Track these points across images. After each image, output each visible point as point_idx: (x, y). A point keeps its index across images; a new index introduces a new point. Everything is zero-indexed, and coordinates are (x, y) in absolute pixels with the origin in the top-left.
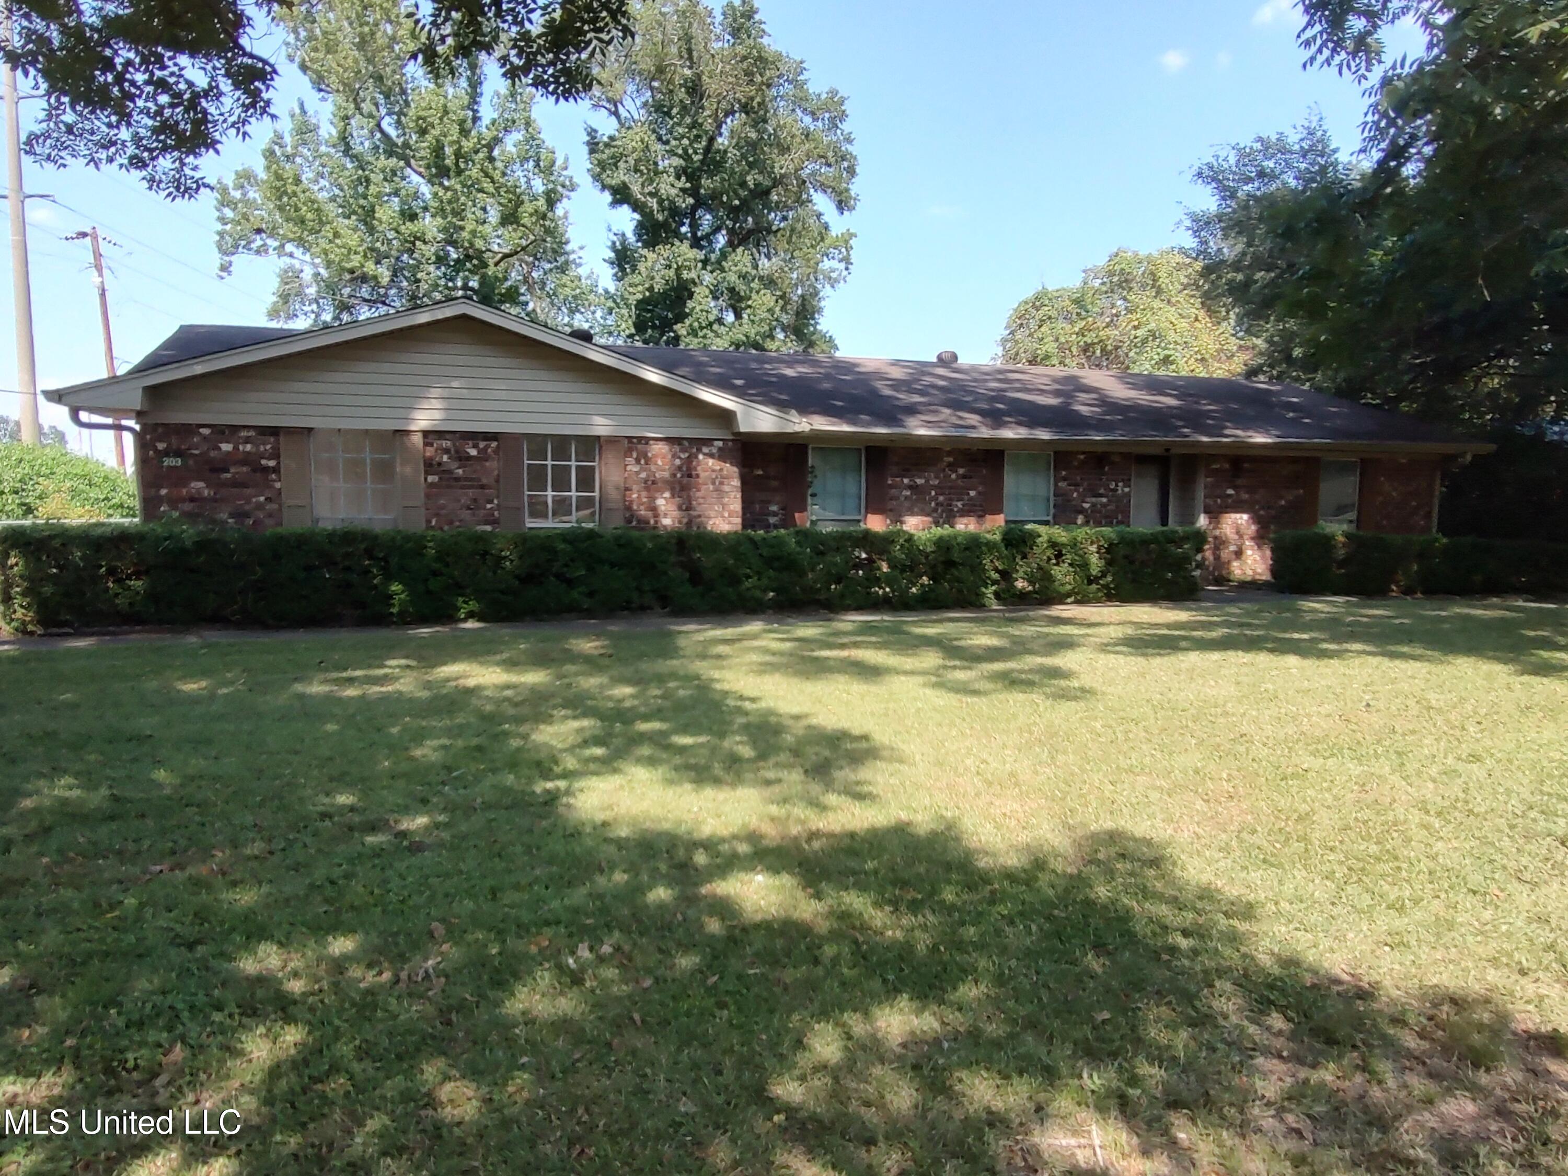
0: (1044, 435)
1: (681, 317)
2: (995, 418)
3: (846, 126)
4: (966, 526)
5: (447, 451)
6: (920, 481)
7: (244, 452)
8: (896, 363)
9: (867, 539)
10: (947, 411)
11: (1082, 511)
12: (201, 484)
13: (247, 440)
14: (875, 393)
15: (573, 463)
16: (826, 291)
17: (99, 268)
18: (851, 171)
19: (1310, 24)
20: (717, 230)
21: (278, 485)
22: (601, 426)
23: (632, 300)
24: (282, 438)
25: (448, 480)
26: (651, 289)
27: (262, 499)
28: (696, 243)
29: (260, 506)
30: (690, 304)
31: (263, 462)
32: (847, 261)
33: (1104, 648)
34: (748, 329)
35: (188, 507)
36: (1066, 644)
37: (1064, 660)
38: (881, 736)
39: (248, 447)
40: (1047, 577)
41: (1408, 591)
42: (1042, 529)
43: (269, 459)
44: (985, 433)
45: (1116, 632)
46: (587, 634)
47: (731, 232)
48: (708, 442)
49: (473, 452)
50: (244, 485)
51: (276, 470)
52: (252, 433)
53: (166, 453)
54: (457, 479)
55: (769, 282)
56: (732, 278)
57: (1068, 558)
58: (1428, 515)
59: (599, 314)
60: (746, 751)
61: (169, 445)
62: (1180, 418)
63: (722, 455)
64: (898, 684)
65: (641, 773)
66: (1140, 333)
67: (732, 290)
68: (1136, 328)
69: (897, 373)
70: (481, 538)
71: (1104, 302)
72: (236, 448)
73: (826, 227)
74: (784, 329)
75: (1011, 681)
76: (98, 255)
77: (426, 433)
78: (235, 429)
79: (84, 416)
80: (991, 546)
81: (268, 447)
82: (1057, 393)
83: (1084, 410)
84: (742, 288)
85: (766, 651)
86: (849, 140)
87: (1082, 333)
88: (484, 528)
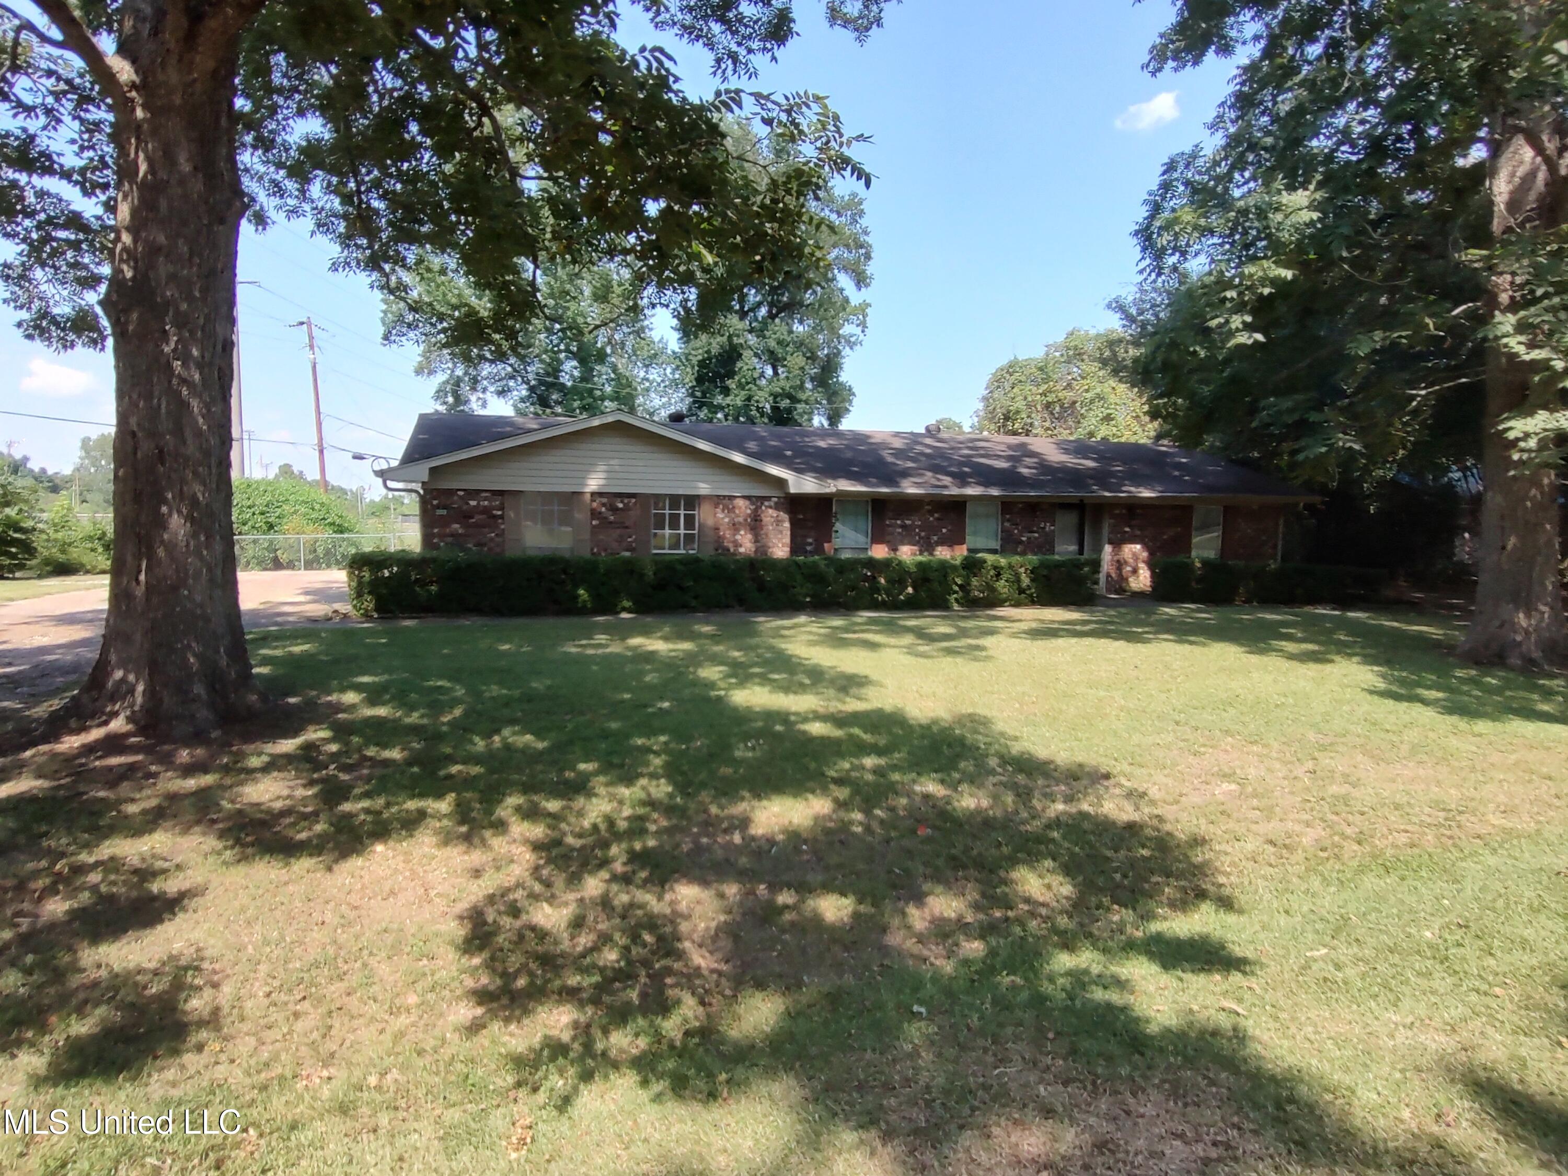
0: (995, 492)
1: (731, 374)
2: (961, 479)
3: (864, 222)
4: (943, 553)
5: (604, 505)
6: (908, 522)
7: (483, 506)
8: (897, 435)
9: (871, 563)
10: (929, 474)
11: (1021, 542)
12: (458, 526)
13: (486, 499)
14: (881, 461)
15: (682, 512)
16: (846, 351)
17: (312, 347)
18: (868, 257)
19: (1143, 258)
20: (759, 304)
21: (503, 526)
22: (704, 489)
23: (695, 361)
24: (506, 496)
25: (605, 524)
26: (708, 352)
27: (493, 535)
28: (743, 315)
29: (492, 539)
30: (739, 364)
31: (495, 512)
32: (863, 325)
33: (1014, 635)
34: (783, 383)
35: (449, 539)
36: (992, 632)
37: (987, 641)
38: (874, 676)
39: (486, 503)
40: (993, 590)
41: (1248, 601)
42: (990, 558)
43: (498, 510)
44: (955, 491)
45: (1024, 626)
46: (708, 623)
47: (771, 305)
48: (768, 498)
49: (621, 505)
50: (484, 526)
51: (502, 517)
52: (489, 494)
53: (438, 507)
54: (611, 523)
55: (800, 345)
56: (772, 344)
57: (1005, 576)
58: (1275, 547)
59: (669, 371)
60: (807, 681)
61: (440, 502)
62: (1092, 478)
63: (777, 507)
64: (887, 653)
65: (757, 689)
66: (1088, 395)
67: (771, 353)
68: (1087, 391)
69: (898, 444)
70: (627, 562)
71: (1064, 369)
72: (478, 504)
73: (847, 300)
74: (812, 379)
75: (950, 652)
76: (311, 337)
77: (593, 494)
78: (479, 492)
79: (391, 484)
80: (954, 568)
81: (498, 503)
82: (1009, 458)
83: (1024, 471)
84: (779, 351)
85: (810, 633)
86: (866, 233)
87: (1044, 394)
88: (627, 554)
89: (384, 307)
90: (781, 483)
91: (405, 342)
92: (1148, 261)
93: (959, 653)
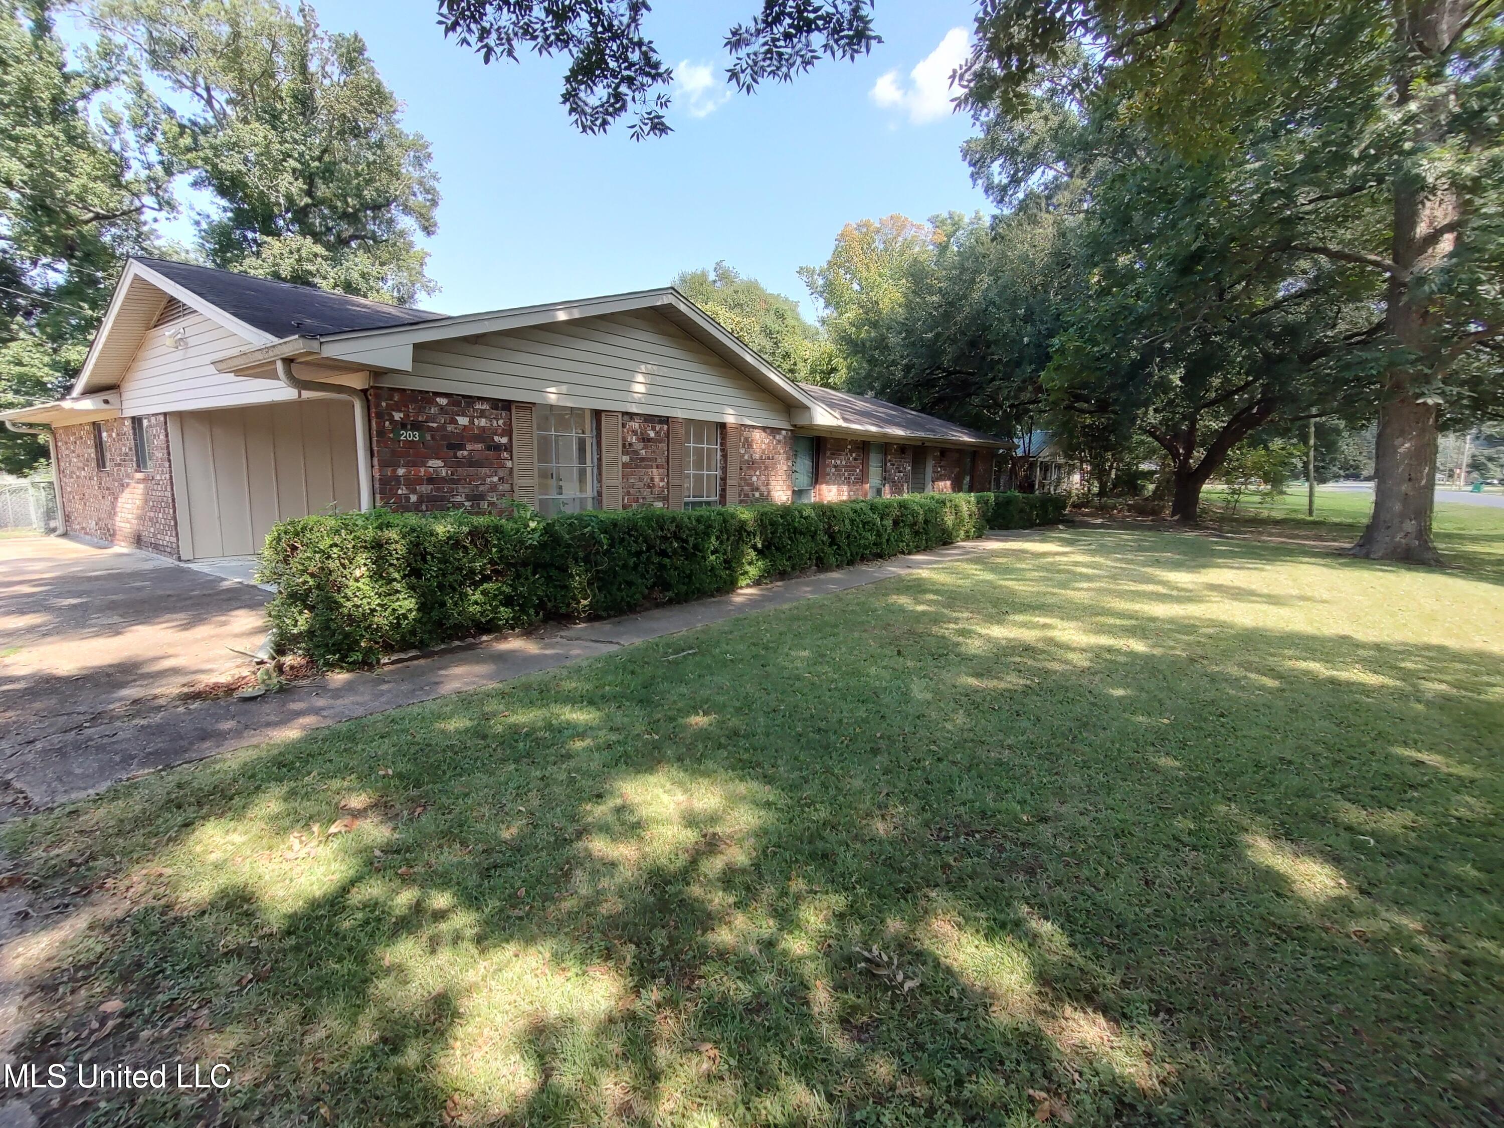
5: (636, 432)
6: (838, 462)
7: (479, 427)
12: (439, 463)
13: (482, 414)
21: (509, 464)
22: (730, 415)
24: (513, 411)
25: (636, 461)
27: (495, 479)
29: (493, 488)
31: (496, 438)
35: (425, 489)
39: (483, 422)
43: (502, 436)
48: (779, 431)
50: (478, 464)
51: (508, 448)
52: (485, 406)
53: (404, 426)
54: (642, 459)
61: (407, 416)
63: (785, 442)
72: (472, 422)
77: (623, 414)
78: (471, 400)
81: (501, 422)
86: (434, 178)
90: (789, 412)
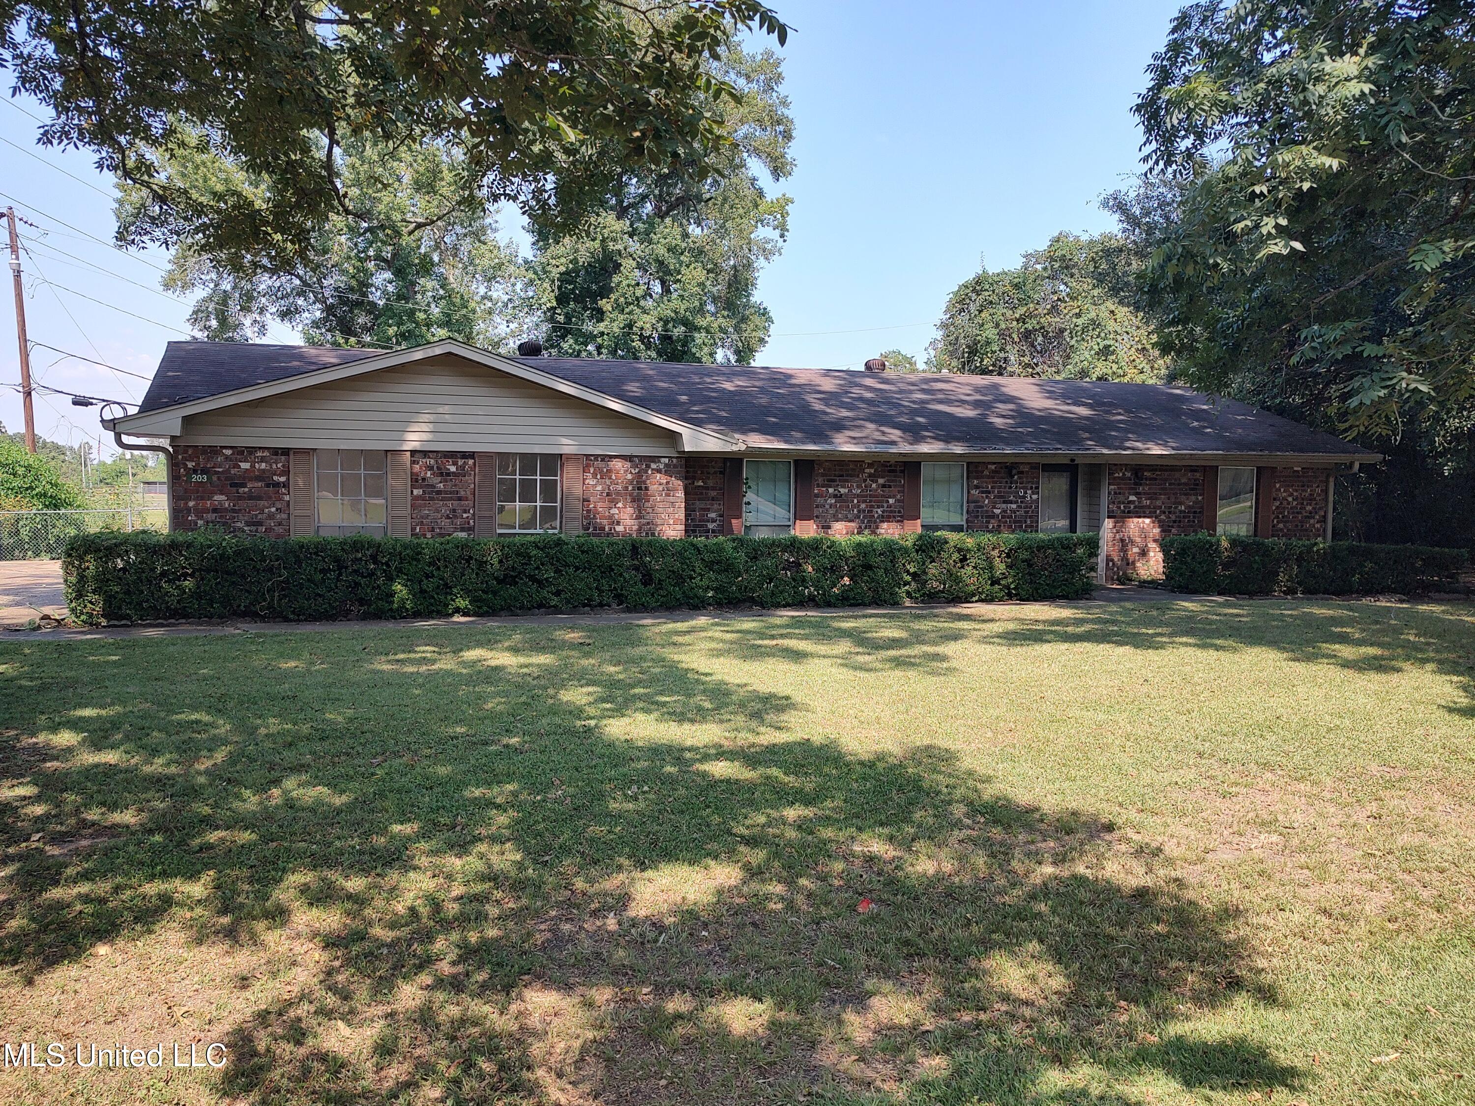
0: (958, 449)
1: (605, 292)
2: (914, 432)
3: (782, 89)
4: (889, 531)
5: (431, 468)
6: (843, 491)
7: (259, 470)
8: (827, 373)
9: (794, 545)
10: (872, 426)
11: (994, 516)
12: (223, 497)
13: (262, 460)
14: (806, 408)
15: (538, 478)
16: (761, 262)
17: (14, 249)
18: (788, 136)
19: (1148, 141)
20: (644, 198)
21: (287, 498)
22: (567, 446)
23: (555, 273)
24: (291, 456)
25: (432, 494)
26: (575, 261)
27: (273, 510)
28: (622, 212)
29: (271, 516)
30: (616, 279)
31: (275, 478)
32: (783, 229)
33: (986, 640)
34: (676, 304)
35: (211, 516)
36: (956, 637)
37: (949, 649)
38: (798, 697)
39: (263, 466)
40: (958, 580)
41: (1291, 591)
42: (953, 537)
43: (280, 475)
44: (905, 448)
45: (997, 628)
46: (572, 629)
47: (660, 198)
48: (655, 459)
49: (453, 469)
50: (260, 498)
51: (286, 485)
52: (266, 454)
53: (195, 471)
54: (439, 492)
55: (698, 253)
56: (661, 251)
57: (972, 562)
58: (1324, 520)
59: (519, 286)
60: (707, 705)
61: (198, 464)
62: (1085, 429)
63: (668, 471)
64: (813, 665)
65: (640, 716)
66: (1080, 321)
67: (661, 263)
68: (1078, 315)
69: (829, 385)
70: (463, 546)
71: (1048, 286)
72: (253, 466)
73: (761, 194)
74: (715, 299)
75: (899, 663)
76: (14, 235)
77: (413, 452)
78: (252, 450)
79: (125, 439)
80: (905, 551)
81: (279, 465)
82: (977, 404)
83: (998, 421)
84: (671, 262)
85: (711, 639)
86: (785, 103)
87: (1022, 320)
88: (463, 535)
89: (119, 195)
90: (673, 437)
91: (149, 244)
92: (1154, 145)
93: (914, 664)
